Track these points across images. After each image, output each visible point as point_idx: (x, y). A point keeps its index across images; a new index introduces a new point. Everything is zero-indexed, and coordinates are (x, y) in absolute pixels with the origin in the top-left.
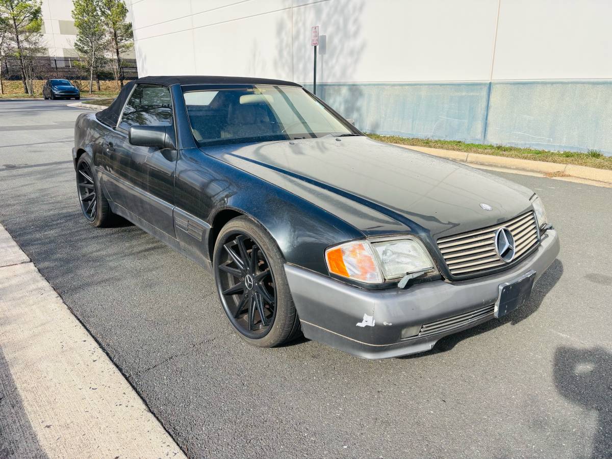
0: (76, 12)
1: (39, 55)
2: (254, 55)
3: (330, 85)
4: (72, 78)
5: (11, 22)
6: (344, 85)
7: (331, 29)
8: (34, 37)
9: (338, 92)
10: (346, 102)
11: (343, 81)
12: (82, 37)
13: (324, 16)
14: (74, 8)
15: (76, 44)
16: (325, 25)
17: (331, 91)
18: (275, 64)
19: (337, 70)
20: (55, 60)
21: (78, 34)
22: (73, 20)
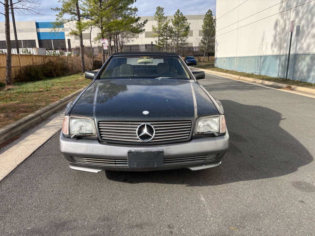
0: (204, 26)
1: (185, 46)
2: (263, 40)
3: (300, 55)
4: (197, 56)
5: (177, 33)
6: (308, 54)
7: (303, 22)
8: (184, 38)
9: (304, 59)
10: (308, 65)
11: (307, 52)
12: (204, 37)
13: (300, 15)
14: (204, 24)
15: (202, 40)
16: (301, 19)
17: (300, 58)
18: (272, 45)
19: (305, 46)
20: (193, 48)
21: (203, 35)
22: (202, 29)
